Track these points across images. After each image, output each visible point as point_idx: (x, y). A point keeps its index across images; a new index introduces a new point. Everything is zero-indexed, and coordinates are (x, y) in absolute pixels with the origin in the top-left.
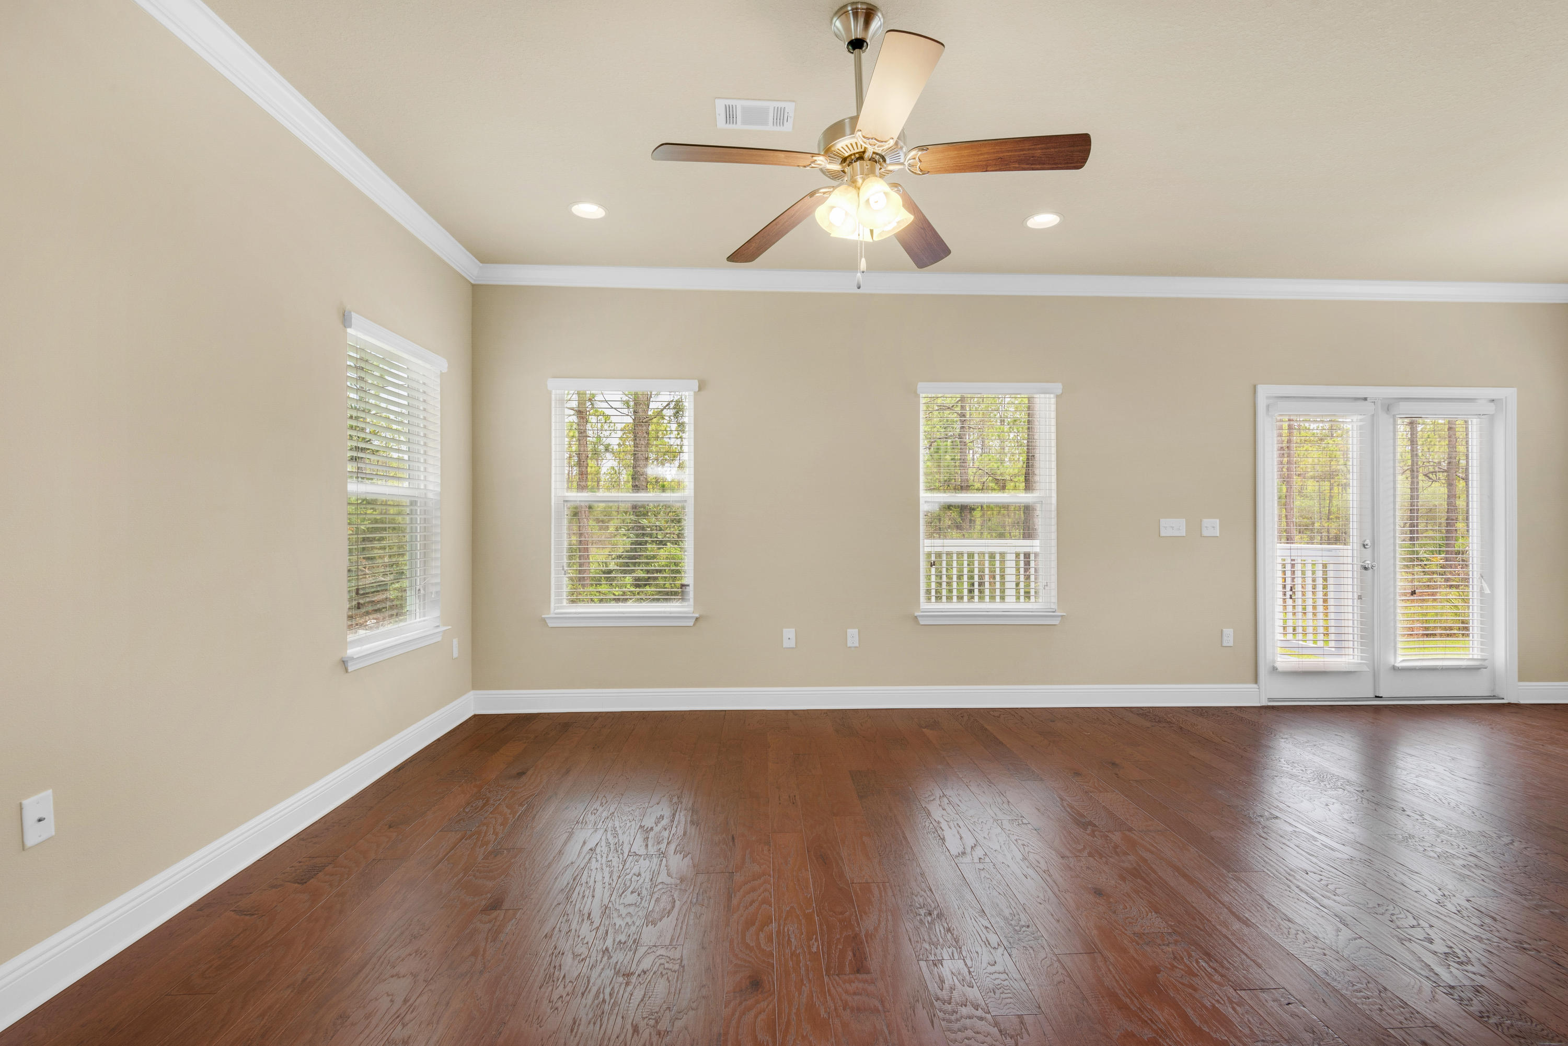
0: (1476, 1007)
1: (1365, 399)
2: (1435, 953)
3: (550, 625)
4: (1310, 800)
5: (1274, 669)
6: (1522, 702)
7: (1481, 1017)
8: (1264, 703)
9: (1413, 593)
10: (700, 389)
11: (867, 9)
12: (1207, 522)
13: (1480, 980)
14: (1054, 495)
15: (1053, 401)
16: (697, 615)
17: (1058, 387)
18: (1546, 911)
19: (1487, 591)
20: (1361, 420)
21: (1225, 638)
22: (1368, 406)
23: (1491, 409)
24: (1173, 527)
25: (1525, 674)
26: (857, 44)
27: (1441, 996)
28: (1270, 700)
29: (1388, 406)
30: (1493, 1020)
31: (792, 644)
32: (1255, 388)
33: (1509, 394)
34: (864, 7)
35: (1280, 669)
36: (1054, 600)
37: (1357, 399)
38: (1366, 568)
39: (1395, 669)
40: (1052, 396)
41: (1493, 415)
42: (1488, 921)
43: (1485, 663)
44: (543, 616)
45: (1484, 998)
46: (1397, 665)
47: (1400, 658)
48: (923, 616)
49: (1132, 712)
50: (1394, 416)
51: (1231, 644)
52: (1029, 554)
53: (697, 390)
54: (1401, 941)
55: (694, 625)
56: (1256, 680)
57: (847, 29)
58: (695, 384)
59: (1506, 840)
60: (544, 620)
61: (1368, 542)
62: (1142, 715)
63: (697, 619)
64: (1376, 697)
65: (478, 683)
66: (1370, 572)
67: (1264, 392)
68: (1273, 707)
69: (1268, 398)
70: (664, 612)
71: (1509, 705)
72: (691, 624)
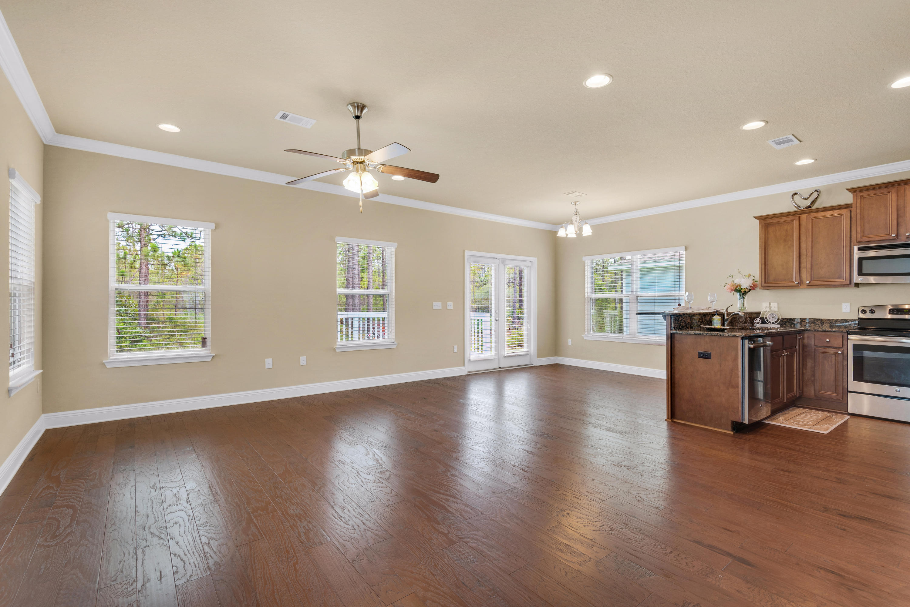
0: (532, 433)
1: (497, 258)
2: (523, 425)
3: (108, 367)
4: (487, 399)
5: (470, 360)
6: (538, 365)
7: (533, 434)
8: (466, 373)
9: (510, 329)
10: (216, 228)
11: (362, 106)
12: (449, 303)
13: (532, 428)
14: (394, 291)
15: (393, 250)
16: (214, 355)
17: (396, 245)
18: (545, 413)
19: (529, 328)
20: (495, 266)
21: (454, 349)
22: (497, 261)
23: (530, 264)
24: (437, 305)
25: (539, 356)
26: (358, 117)
27: (525, 433)
28: (469, 372)
29: (503, 261)
30: (535, 434)
31: (271, 366)
32: (464, 251)
33: (534, 259)
34: (361, 105)
35: (471, 360)
36: (394, 337)
37: (494, 258)
38: (496, 321)
39: (505, 357)
40: (393, 248)
41: (530, 267)
42: (533, 417)
43: (529, 353)
44: (103, 361)
45: (533, 431)
46: (505, 355)
47: (506, 353)
48: (337, 348)
49: (423, 382)
50: (505, 265)
51: (456, 352)
52: (384, 318)
53: (214, 228)
54: (515, 425)
55: (211, 360)
56: (464, 365)
57: (355, 112)
58: (213, 226)
59: (536, 400)
60: (104, 363)
61: (497, 311)
62: (427, 382)
63: (213, 357)
64: (499, 368)
65: (45, 410)
66: (498, 322)
67: (467, 253)
68: (469, 375)
69: (468, 255)
70: (192, 354)
71: (534, 366)
72: (210, 360)
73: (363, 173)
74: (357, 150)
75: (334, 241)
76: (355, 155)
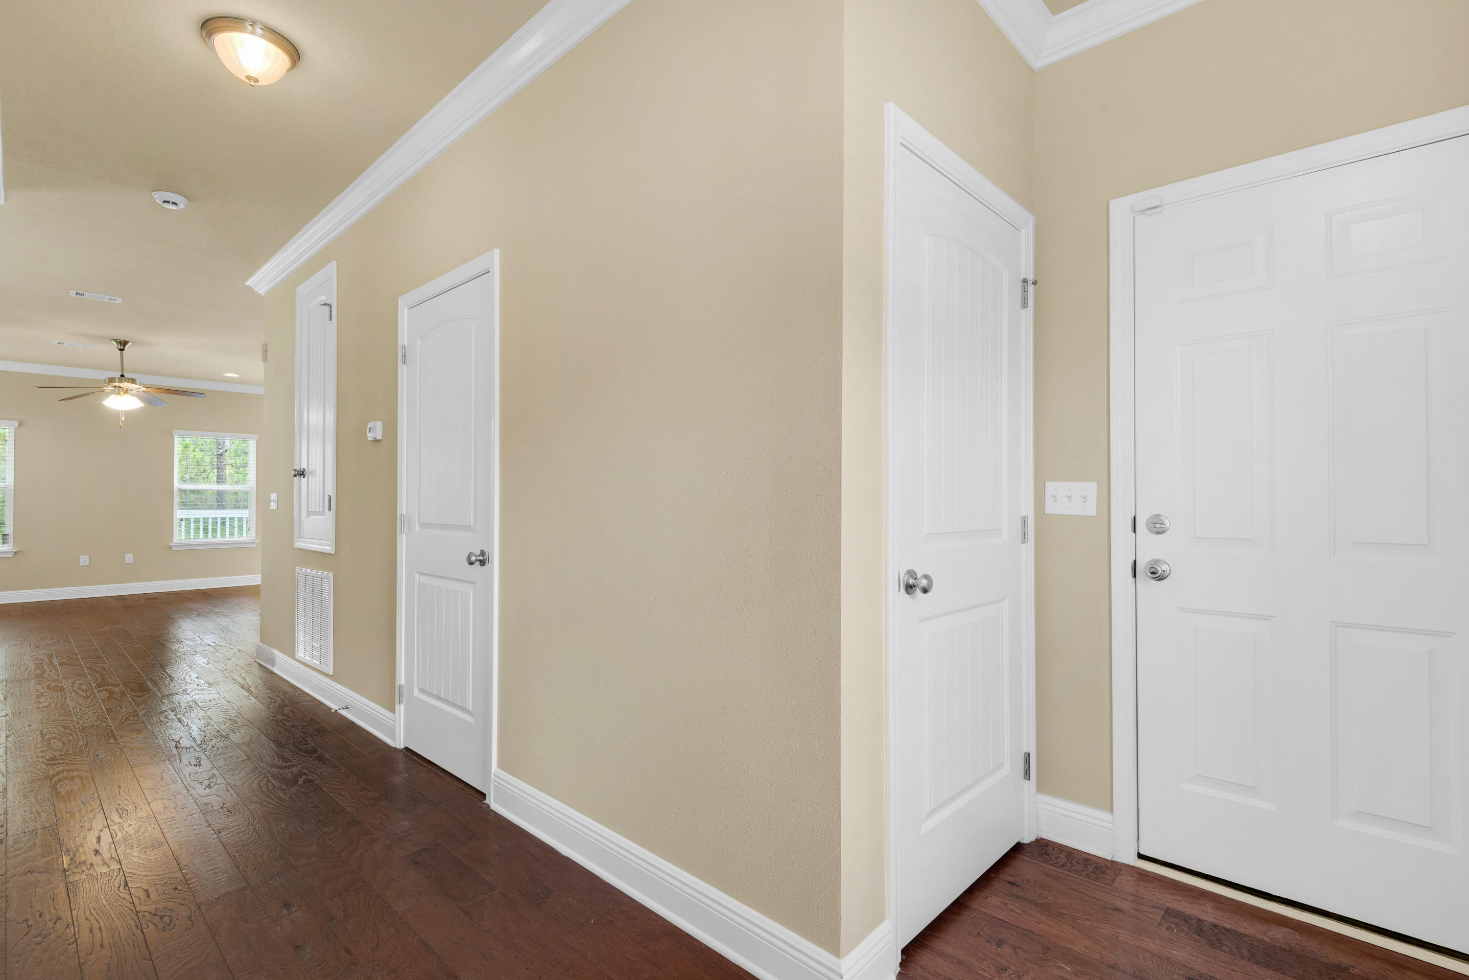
10: (19, 426)
15: (254, 443)
16: (16, 551)
31: (86, 563)
40: (254, 440)
48: (174, 546)
53: (17, 426)
55: (13, 556)
58: (16, 424)
63: (16, 553)
72: (11, 556)
73: (124, 394)
74: (117, 379)
75: (172, 435)
76: (116, 382)
